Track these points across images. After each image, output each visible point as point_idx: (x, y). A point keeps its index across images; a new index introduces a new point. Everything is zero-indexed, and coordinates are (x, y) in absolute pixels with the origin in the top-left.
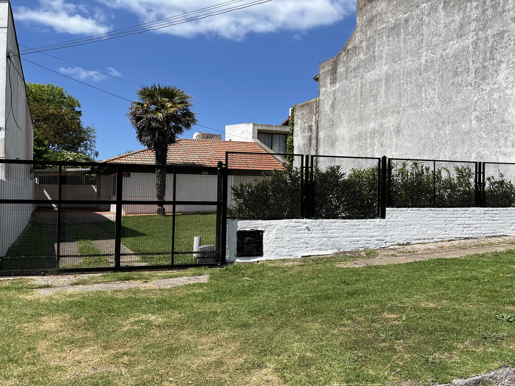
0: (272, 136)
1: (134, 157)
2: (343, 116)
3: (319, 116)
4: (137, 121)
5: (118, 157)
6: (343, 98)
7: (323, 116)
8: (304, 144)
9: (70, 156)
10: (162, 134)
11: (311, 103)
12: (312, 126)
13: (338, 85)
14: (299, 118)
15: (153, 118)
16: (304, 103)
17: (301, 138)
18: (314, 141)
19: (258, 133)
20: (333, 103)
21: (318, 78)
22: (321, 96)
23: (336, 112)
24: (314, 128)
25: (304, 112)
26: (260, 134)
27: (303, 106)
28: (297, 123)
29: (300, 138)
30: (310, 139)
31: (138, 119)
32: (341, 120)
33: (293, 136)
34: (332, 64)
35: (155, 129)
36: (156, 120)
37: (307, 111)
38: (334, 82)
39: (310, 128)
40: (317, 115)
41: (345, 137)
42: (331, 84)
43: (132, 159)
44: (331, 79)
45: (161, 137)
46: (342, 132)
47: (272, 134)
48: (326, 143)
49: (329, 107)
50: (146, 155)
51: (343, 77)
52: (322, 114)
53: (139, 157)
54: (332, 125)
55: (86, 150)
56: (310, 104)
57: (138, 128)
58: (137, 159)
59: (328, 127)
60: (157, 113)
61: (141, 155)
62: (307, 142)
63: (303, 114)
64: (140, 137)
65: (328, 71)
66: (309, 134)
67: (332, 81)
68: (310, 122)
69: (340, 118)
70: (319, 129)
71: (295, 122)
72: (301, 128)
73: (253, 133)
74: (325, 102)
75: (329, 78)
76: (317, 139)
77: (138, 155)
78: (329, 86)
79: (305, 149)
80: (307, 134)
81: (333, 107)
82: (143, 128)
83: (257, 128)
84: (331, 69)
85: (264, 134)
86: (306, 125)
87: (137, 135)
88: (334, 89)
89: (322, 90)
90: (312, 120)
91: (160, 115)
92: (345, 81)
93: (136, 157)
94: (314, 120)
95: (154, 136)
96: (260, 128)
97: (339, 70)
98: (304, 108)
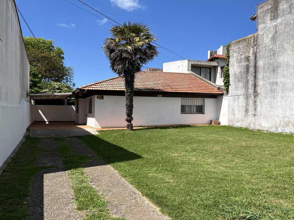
0: (201, 69)
1: (106, 83)
2: (286, 46)
3: (257, 48)
4: (111, 53)
5: (94, 83)
6: (286, 30)
7: (262, 48)
8: (241, 72)
9: (56, 85)
10: (131, 63)
11: (248, 38)
12: (249, 57)
13: (279, 20)
14: (235, 52)
15: (124, 50)
16: (239, 40)
17: (238, 68)
18: (252, 69)
19: (192, 67)
20: (274, 36)
21: (255, 18)
22: (259, 32)
23: (278, 43)
24: (252, 58)
25: (241, 46)
26: (193, 68)
27: (239, 41)
28: (233, 56)
29: (236, 67)
30: (248, 67)
31: (112, 51)
32: (284, 49)
33: (228, 66)
34: (272, 3)
35: (125, 59)
36: (126, 51)
37: (244, 45)
38: (274, 17)
39: (247, 59)
40: (255, 47)
41: (290, 63)
42: (271, 20)
43: (105, 85)
44: (271, 16)
45: (130, 66)
46: (285, 59)
47: (200, 68)
48: (266, 69)
49: (269, 40)
50: (114, 82)
51: (287, 12)
52: (261, 46)
53: (109, 84)
54: (273, 53)
55: (67, 82)
56: (247, 40)
57: (111, 59)
58: (109, 85)
59: (268, 56)
60: (127, 46)
61: (111, 82)
62: (243, 70)
63: (239, 48)
64: (113, 66)
65: (268, 10)
66: (246, 63)
67: (272, 17)
68: (247, 54)
69: (283, 47)
70: (258, 58)
71: (231, 55)
72: (237, 59)
73: (188, 67)
74: (265, 36)
75: (269, 15)
76: (255, 67)
77: (108, 82)
78: (269, 22)
79: (241, 76)
80: (244, 64)
81: (274, 39)
82: (115, 59)
83: (191, 63)
84: (272, 8)
85: (195, 68)
86: (243, 56)
87: (110, 65)
88: (275, 24)
89: (261, 26)
90: (249, 52)
91: (129, 47)
92: (288, 16)
93: (108, 84)
94: (251, 52)
95: (125, 65)
96: (193, 63)
97: (281, 7)
98: (241, 43)
